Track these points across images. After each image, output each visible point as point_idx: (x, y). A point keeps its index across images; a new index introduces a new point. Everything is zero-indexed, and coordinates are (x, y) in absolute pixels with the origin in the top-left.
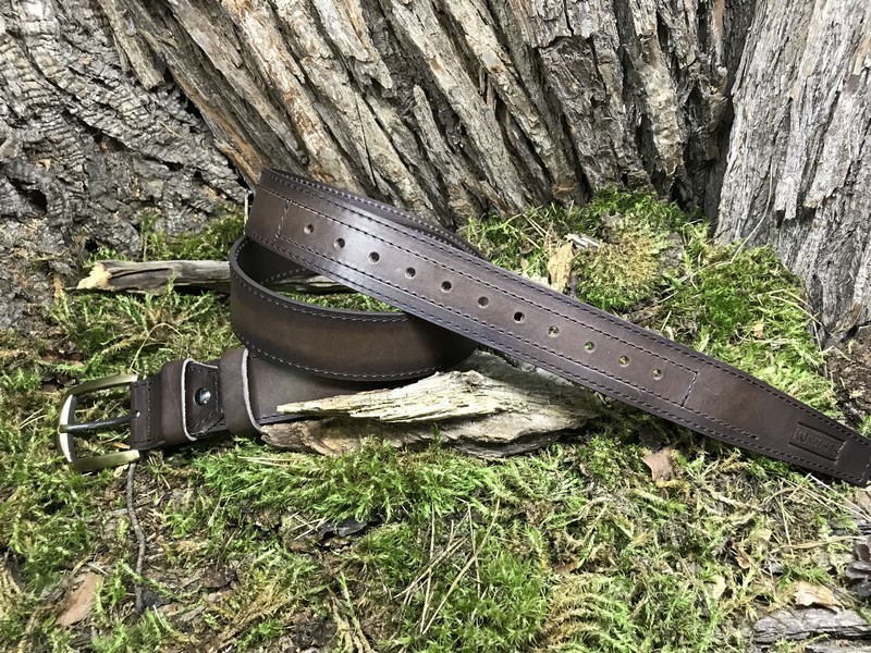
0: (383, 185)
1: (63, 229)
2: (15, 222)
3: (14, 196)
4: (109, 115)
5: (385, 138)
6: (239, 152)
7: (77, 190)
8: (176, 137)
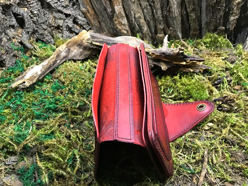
0: (137, 27)
1: (30, 33)
2: (13, 29)
3: (15, 20)
5: (141, 10)
6: (89, 12)
7: (34, 20)
8: (69, 5)
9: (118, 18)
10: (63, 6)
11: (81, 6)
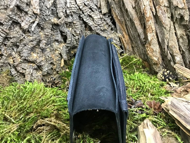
0: (169, 56)
2: (58, 43)
3: (60, 36)
4: (90, 19)
6: (124, 37)
7: (76, 39)
8: (107, 30)
9: (150, 45)
10: (101, 30)
11: (118, 31)
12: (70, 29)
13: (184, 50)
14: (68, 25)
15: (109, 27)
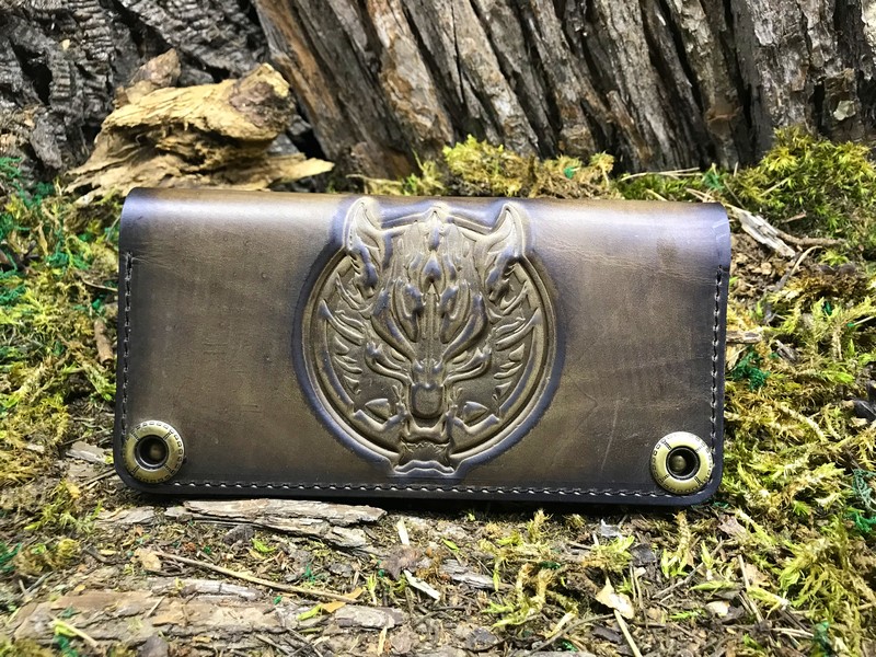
0: (473, 101)
1: (67, 120)
5: (481, 30)
6: (298, 66)
7: (97, 86)
8: (227, 42)
10: (204, 43)
11: (270, 45)
12: (66, 44)
13: (518, 70)
14: (53, 26)
15: (237, 32)
